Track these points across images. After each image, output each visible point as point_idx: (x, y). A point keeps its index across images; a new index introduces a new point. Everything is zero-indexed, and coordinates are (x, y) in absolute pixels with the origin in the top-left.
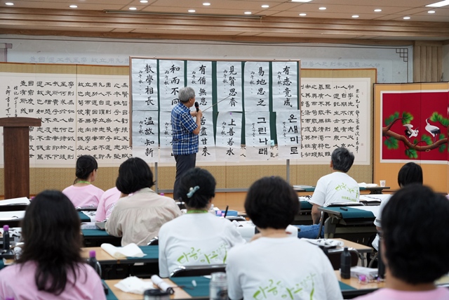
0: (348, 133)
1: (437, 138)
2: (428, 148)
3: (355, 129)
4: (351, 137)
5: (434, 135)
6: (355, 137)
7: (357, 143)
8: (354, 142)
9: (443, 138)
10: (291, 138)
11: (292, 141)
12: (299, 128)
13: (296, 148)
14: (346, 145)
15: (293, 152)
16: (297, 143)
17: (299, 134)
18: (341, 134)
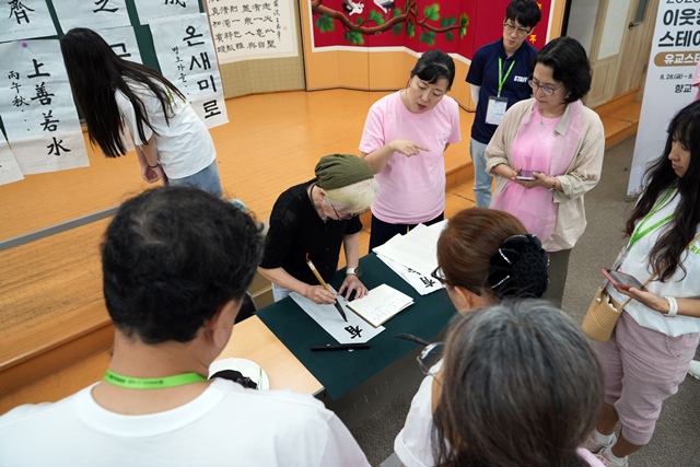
0: (263, 13)
1: (391, 15)
2: (379, 30)
3: (272, 6)
4: (268, 18)
5: (385, 10)
6: (274, 18)
7: (278, 26)
8: (273, 25)
9: (399, 13)
10: (199, 83)
11: (201, 88)
12: (212, 58)
13: (215, 101)
14: (263, 31)
15: (209, 113)
16: (215, 90)
17: (215, 69)
18: (253, 14)
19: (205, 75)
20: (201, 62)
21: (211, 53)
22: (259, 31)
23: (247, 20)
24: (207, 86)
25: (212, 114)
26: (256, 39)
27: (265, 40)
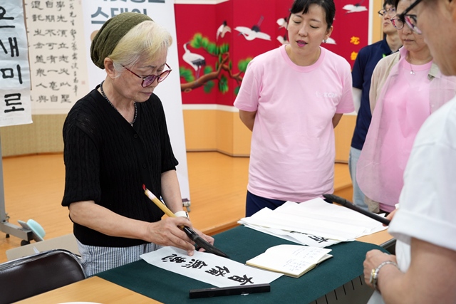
0: (59, 65)
1: (202, 72)
2: (189, 87)
3: (70, 59)
4: (64, 71)
5: (196, 68)
6: (71, 71)
7: (75, 80)
8: (70, 79)
9: (209, 71)
10: (3, 70)
11: (5, 77)
12: (22, 45)
13: (19, 95)
14: (58, 84)
15: (10, 107)
16: (21, 82)
17: (23, 58)
18: (47, 66)
19: (11, 63)
20: (8, 47)
21: (21, 38)
22: (53, 84)
23: (40, 71)
24: (12, 76)
25: (14, 109)
26: (49, 93)
27: (59, 94)
